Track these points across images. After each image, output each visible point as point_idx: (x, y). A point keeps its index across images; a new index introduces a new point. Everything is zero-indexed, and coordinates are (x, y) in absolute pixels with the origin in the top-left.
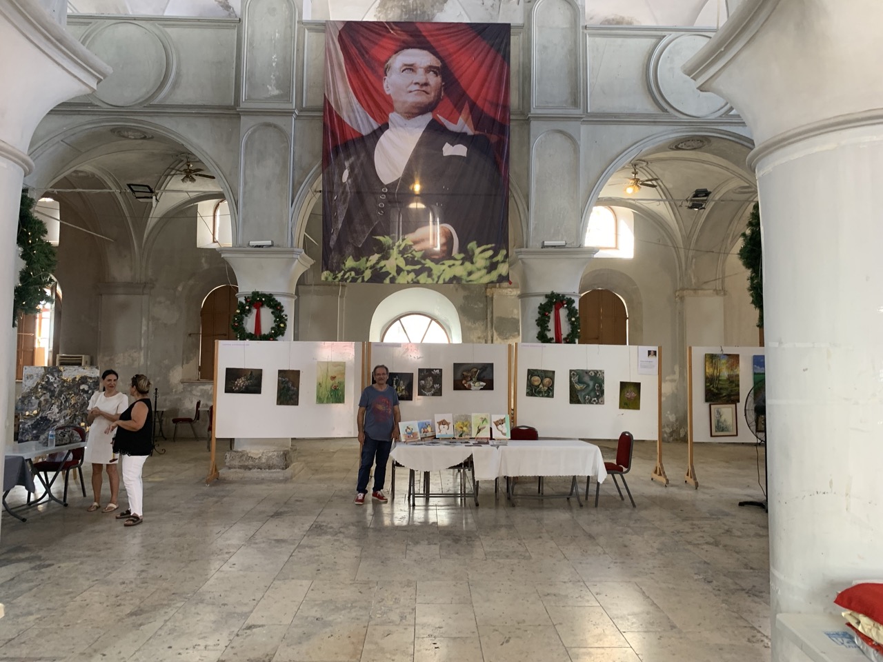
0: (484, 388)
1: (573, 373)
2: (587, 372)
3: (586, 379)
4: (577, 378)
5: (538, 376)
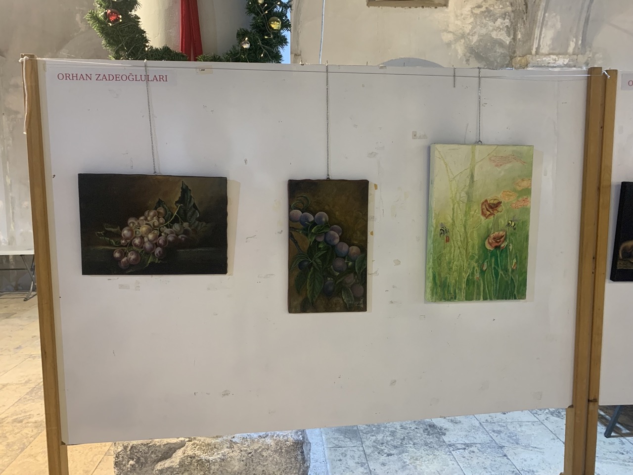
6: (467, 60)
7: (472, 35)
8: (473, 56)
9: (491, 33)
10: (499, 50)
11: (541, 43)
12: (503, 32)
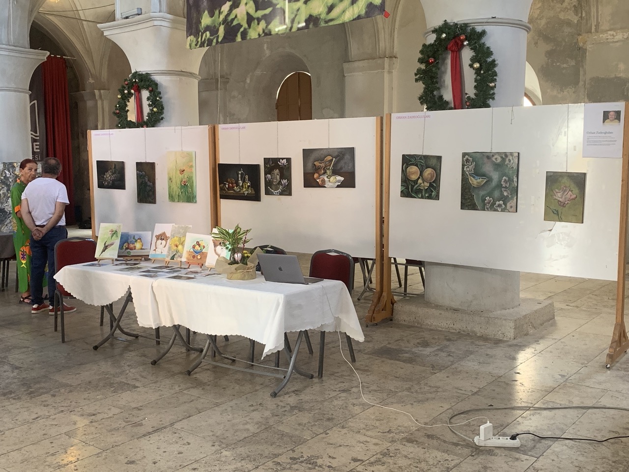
0: (342, 185)
1: (467, 159)
2: (488, 156)
3: (488, 168)
4: (472, 167)
5: (416, 165)
6: (536, 43)
7: (540, 19)
8: (541, 38)
9: (559, 15)
10: (567, 30)
11: (599, 21)
12: (571, 12)
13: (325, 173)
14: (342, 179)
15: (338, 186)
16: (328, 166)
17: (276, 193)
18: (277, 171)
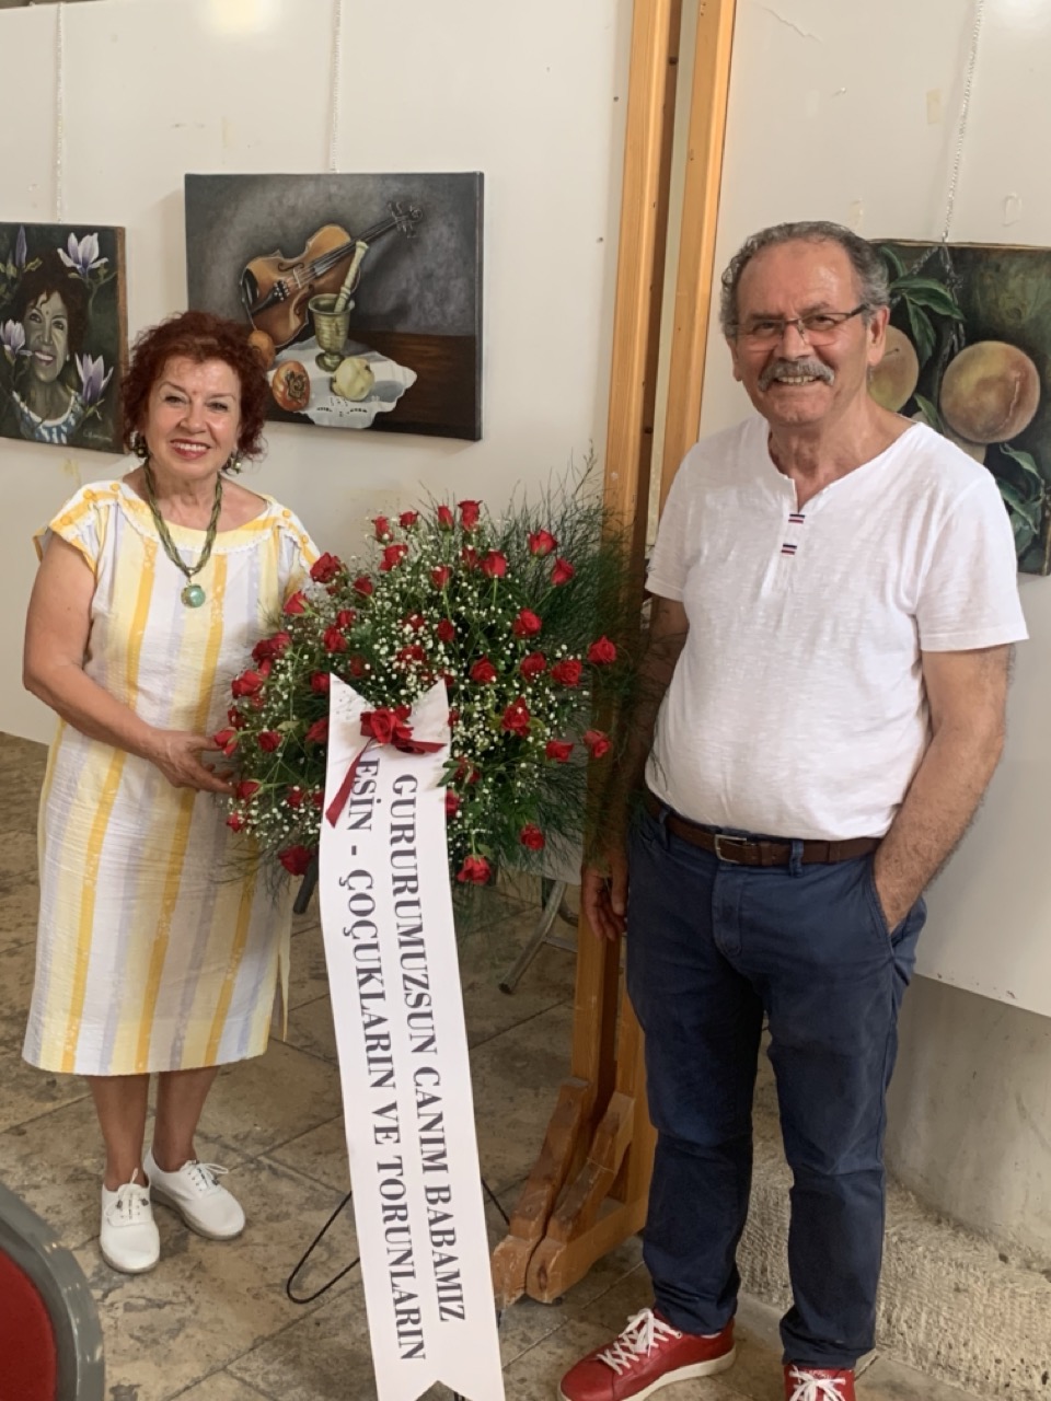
0: (404, 419)
13: (307, 332)
14: (405, 377)
15: (382, 424)
16: (322, 290)
17: (49, 430)
18: (51, 306)
